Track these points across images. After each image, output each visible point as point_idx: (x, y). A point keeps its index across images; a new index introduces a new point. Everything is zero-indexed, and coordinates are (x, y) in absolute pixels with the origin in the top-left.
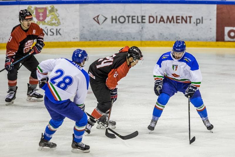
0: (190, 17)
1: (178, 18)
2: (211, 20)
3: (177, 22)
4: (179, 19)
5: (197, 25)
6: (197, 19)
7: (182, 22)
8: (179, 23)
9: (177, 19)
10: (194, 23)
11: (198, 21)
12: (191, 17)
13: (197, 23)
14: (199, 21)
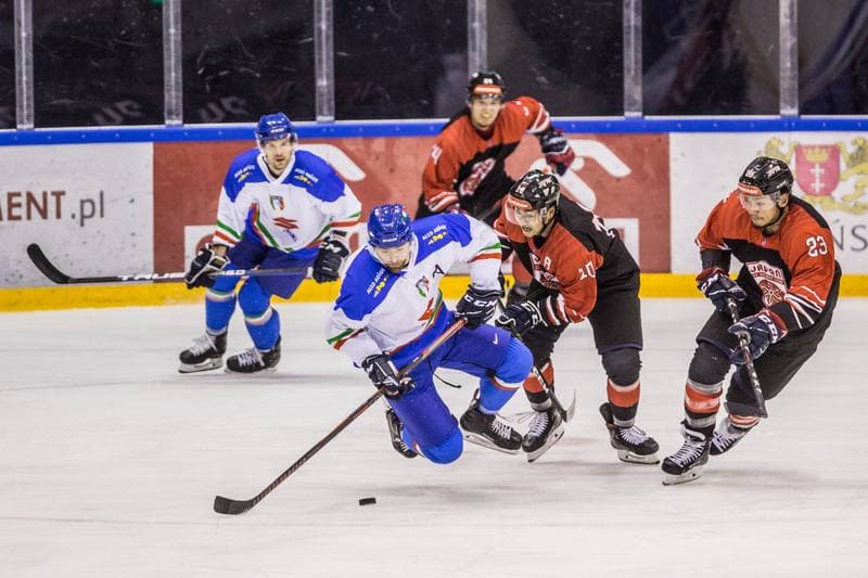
0: (58, 195)
1: (15, 200)
2: (132, 201)
3: (11, 217)
4: (19, 205)
5: (82, 224)
6: (83, 202)
7: (29, 217)
8: (19, 218)
9: (11, 206)
10: (73, 216)
11: (88, 209)
12: (63, 193)
13: (83, 217)
14: (92, 209)
